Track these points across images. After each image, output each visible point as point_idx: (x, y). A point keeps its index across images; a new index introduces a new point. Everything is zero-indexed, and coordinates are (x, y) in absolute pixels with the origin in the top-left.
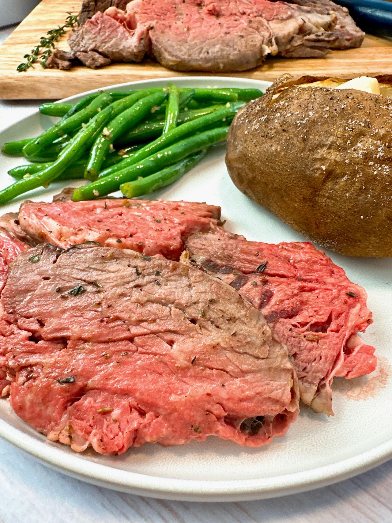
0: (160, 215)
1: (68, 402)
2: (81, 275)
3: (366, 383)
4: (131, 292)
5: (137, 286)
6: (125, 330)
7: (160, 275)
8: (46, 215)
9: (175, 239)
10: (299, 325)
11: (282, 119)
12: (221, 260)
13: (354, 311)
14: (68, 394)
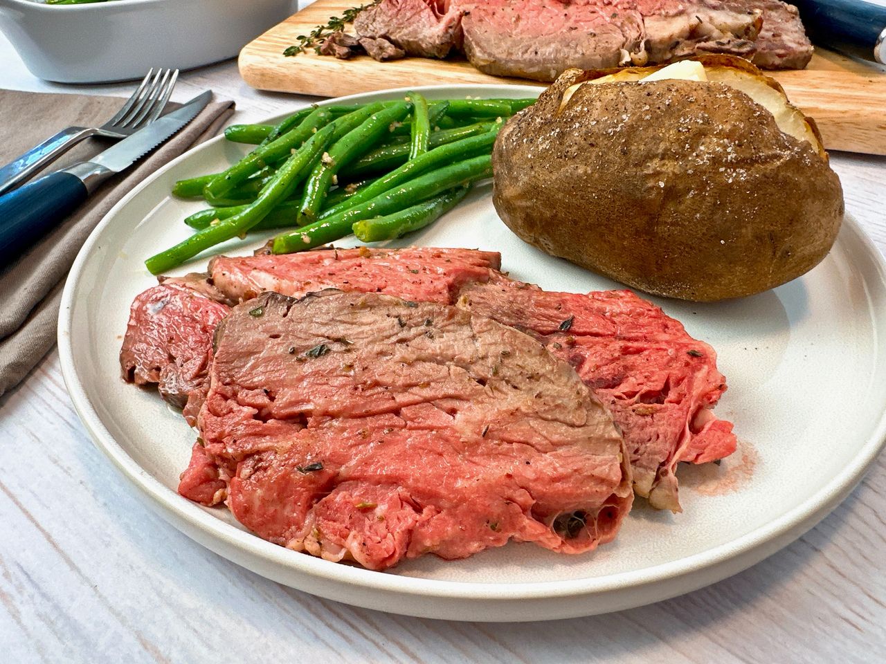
0: (417, 264)
1: (312, 498)
2: (323, 330)
3: (724, 475)
4: (393, 349)
5: (401, 341)
6: (389, 399)
7: (432, 325)
8: (255, 268)
9: (440, 293)
10: (624, 396)
11: (584, 129)
12: (509, 317)
13: (700, 375)
14: (312, 486)
